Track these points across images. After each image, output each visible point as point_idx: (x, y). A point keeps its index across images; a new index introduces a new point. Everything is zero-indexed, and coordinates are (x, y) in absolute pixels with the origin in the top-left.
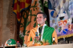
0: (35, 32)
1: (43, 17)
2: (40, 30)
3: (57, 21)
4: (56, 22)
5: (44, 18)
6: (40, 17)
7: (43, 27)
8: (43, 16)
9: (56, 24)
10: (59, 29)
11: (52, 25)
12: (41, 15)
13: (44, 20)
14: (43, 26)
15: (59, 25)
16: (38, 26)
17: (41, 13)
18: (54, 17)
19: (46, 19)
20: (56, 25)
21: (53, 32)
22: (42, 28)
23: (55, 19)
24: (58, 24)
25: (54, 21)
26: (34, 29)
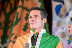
0: (24, 42)
1: (40, 16)
2: (34, 40)
3: (65, 24)
4: (63, 25)
5: (42, 19)
6: (36, 16)
7: (40, 36)
8: (41, 14)
9: (63, 29)
10: (68, 38)
11: (56, 30)
12: (38, 12)
13: (42, 23)
14: (40, 33)
15: (69, 31)
16: (31, 31)
17: (37, 9)
18: (61, 16)
19: (45, 20)
20: (64, 31)
21: (56, 45)
22: (37, 37)
23: (62, 20)
24: (66, 30)
25: (60, 23)
26: (23, 38)
